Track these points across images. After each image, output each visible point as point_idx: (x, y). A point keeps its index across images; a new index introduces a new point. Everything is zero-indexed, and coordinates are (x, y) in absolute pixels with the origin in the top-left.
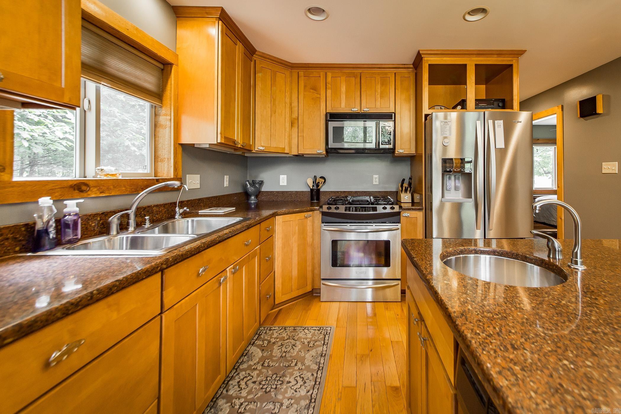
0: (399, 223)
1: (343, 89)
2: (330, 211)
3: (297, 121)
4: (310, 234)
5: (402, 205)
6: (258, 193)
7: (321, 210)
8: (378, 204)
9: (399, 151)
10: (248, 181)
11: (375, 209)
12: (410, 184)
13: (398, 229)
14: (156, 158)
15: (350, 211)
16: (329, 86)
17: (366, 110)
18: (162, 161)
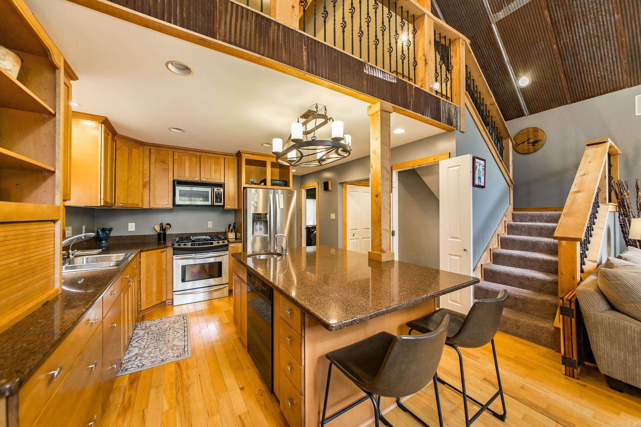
0: (228, 250)
1: (187, 164)
2: (180, 247)
3: (148, 184)
4: (164, 263)
5: (229, 240)
7: (173, 247)
8: (214, 241)
9: (227, 207)
10: (99, 229)
11: (212, 244)
12: (234, 227)
13: (227, 254)
15: (195, 246)
16: (176, 161)
17: (204, 180)
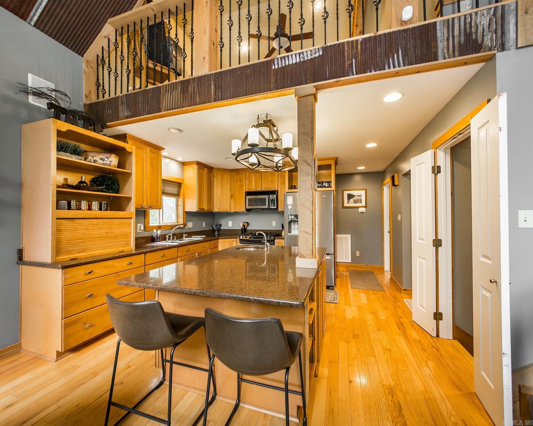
1: (253, 179)
3: (233, 196)
6: (219, 230)
7: (240, 238)
9: (280, 209)
10: (214, 224)
14: (178, 217)
15: (251, 239)
16: (247, 178)
17: (264, 189)
18: (179, 218)
